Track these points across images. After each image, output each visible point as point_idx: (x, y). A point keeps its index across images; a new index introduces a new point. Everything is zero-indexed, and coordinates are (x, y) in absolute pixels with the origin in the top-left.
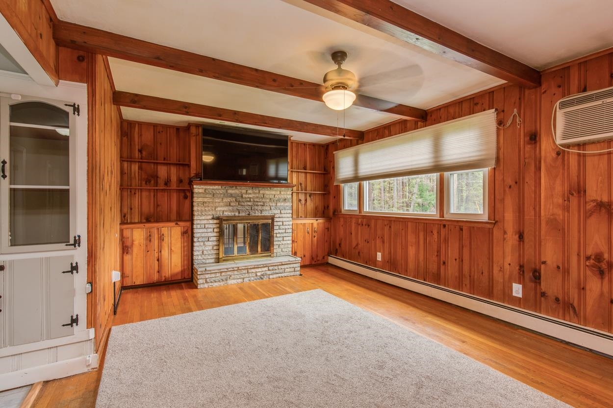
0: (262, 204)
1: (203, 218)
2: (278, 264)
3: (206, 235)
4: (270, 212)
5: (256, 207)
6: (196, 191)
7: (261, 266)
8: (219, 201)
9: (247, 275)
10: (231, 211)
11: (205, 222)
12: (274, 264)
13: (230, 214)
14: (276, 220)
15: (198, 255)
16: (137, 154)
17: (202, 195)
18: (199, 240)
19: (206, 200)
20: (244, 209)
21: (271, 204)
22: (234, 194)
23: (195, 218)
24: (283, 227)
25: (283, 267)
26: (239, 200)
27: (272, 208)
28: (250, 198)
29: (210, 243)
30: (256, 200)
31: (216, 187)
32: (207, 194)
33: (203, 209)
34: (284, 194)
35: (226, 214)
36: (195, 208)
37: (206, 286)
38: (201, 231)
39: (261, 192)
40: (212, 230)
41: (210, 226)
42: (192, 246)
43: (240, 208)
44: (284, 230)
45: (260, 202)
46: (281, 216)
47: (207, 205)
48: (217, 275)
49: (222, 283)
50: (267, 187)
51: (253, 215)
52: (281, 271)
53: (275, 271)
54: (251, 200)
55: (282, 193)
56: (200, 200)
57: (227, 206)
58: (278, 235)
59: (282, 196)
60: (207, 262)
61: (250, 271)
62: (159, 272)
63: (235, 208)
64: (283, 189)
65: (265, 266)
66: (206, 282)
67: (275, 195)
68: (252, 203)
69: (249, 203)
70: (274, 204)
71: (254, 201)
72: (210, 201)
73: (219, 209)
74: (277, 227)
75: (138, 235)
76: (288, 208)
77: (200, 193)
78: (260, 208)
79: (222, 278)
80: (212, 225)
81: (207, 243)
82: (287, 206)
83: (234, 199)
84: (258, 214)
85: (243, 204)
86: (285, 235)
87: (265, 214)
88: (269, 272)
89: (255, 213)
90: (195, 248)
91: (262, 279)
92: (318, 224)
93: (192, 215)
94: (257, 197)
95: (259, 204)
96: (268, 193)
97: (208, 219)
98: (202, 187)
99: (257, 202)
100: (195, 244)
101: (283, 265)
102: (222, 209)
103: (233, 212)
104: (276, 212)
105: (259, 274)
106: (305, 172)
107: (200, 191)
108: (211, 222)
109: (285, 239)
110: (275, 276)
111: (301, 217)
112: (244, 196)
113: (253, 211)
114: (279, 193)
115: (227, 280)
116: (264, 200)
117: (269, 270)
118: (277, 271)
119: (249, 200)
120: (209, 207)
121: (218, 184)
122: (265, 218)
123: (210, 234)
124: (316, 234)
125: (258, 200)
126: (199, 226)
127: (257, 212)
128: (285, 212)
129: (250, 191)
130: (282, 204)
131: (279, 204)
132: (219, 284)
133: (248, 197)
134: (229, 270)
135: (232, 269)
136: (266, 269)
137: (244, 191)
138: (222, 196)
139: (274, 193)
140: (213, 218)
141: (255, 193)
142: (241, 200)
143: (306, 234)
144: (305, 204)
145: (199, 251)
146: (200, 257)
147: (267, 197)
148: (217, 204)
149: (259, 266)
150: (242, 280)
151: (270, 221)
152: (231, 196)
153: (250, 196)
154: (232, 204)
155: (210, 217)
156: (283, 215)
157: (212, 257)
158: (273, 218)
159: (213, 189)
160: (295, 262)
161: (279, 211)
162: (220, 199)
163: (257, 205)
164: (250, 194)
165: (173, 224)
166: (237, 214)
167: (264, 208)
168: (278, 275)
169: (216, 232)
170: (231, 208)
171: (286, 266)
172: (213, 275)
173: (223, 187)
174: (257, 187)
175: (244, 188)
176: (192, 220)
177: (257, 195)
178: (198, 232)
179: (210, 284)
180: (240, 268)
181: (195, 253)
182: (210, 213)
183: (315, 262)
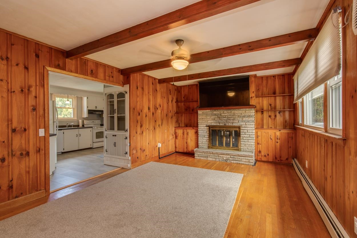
0: (232, 119)
1: (202, 126)
2: (237, 155)
3: (203, 134)
4: (238, 124)
5: (229, 121)
6: (199, 113)
7: (225, 154)
8: (209, 118)
9: (218, 157)
10: (215, 123)
11: (203, 128)
12: (234, 155)
13: (215, 124)
14: (242, 128)
15: (200, 143)
16: (183, 99)
17: (201, 115)
18: (200, 136)
19: (203, 117)
20: (222, 122)
21: (239, 119)
22: (217, 114)
23: (199, 126)
24: (248, 133)
25: (240, 157)
26: (219, 117)
27: (240, 121)
28: (226, 116)
29: (205, 138)
30: (229, 117)
31: (208, 111)
32: (204, 114)
33: (202, 121)
34: (248, 113)
35: (213, 124)
36: (199, 121)
37: (198, 158)
38: (201, 132)
39: (232, 112)
40: (206, 132)
41: (205, 130)
42: (198, 139)
43: (220, 121)
44: (249, 136)
45: (231, 118)
46: (246, 126)
47: (204, 119)
48: (203, 154)
49: (205, 159)
50: (236, 109)
51: (228, 125)
52: (239, 160)
53: (235, 159)
54: (226, 117)
55: (247, 112)
56: (201, 117)
57: (213, 120)
58: (244, 138)
59: (247, 114)
60: (204, 147)
61: (219, 155)
62: (187, 148)
63: (217, 121)
64: (248, 109)
65: (227, 154)
66: (198, 156)
67: (241, 114)
68: (227, 118)
69: (225, 119)
70: (240, 119)
71: (228, 117)
72: (205, 117)
73: (209, 122)
74: (244, 133)
75: (180, 132)
76: (251, 121)
77: (200, 114)
78: (231, 121)
79: (205, 156)
80: (206, 129)
81: (204, 138)
82: (250, 120)
83: (217, 117)
84: (230, 124)
85: (221, 119)
86: (249, 138)
87: (234, 125)
88: (231, 159)
89: (228, 124)
90: (199, 140)
91: (227, 161)
92: (281, 134)
93: (198, 124)
94: (230, 115)
95: (231, 119)
96: (237, 112)
97: (204, 127)
98: (201, 111)
99: (230, 118)
100: (199, 138)
101: (239, 156)
102: (210, 121)
103: (216, 123)
104: (242, 124)
105: (225, 158)
106: (274, 96)
107: (201, 113)
108: (206, 128)
109: (249, 141)
110: (235, 162)
111: (271, 128)
112: (222, 115)
113: (228, 123)
114: (244, 112)
115: (207, 157)
116: (234, 117)
117: (231, 157)
118: (236, 159)
119: (225, 117)
120: (204, 120)
121: (209, 109)
122: (235, 127)
123: (205, 134)
124: (279, 141)
125: (230, 117)
126: (200, 130)
127: (229, 123)
128: (249, 124)
129: (225, 112)
130: (247, 119)
131: (244, 119)
132: (204, 158)
133: (225, 115)
134: (208, 152)
135: (209, 152)
136: (229, 156)
137: (222, 112)
138: (211, 115)
139: (241, 112)
140: (206, 126)
141: (229, 113)
142: (220, 117)
143: (270, 140)
144: (274, 119)
145: (200, 141)
146: (201, 145)
147: (237, 114)
148: (208, 119)
149: (224, 154)
150: (215, 159)
151: (238, 129)
152: (215, 115)
153: (226, 114)
154: (215, 119)
155: (205, 126)
156: (248, 126)
157: (206, 145)
158: (239, 128)
159: (206, 112)
160: (248, 156)
161: (245, 123)
162: (210, 117)
163: (230, 120)
164: (226, 113)
165: (192, 128)
166: (218, 124)
167: (234, 121)
168: (236, 162)
169: (208, 133)
170: (215, 121)
171: (242, 158)
172: (201, 154)
173: (211, 110)
174: (230, 109)
175: (222, 110)
176: (197, 127)
177: (230, 114)
178: (200, 132)
179: (200, 157)
180: (213, 153)
181: (199, 142)
182: (205, 124)
183: (278, 161)
